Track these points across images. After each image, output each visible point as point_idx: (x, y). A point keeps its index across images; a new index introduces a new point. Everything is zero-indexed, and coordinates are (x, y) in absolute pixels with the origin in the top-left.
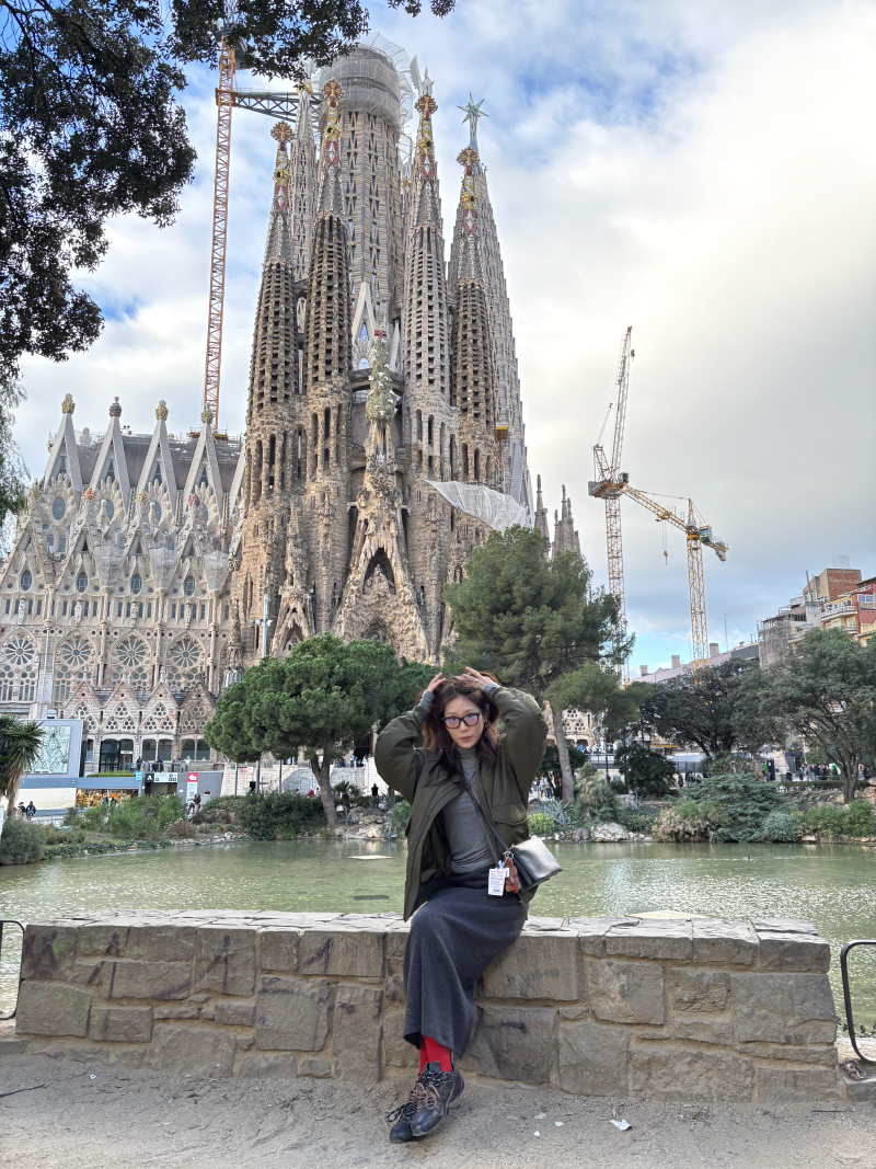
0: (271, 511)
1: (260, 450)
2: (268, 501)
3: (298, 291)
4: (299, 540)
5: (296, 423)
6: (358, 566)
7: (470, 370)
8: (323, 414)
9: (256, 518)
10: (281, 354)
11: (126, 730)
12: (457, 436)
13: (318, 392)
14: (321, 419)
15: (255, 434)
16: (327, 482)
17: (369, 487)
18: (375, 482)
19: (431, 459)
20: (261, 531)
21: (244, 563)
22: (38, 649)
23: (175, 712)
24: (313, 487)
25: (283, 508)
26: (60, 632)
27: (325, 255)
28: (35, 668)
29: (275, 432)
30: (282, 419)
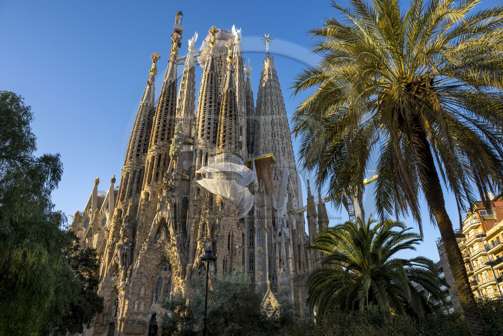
5: (141, 165)
6: (151, 229)
8: (151, 159)
10: (138, 137)
13: (151, 150)
24: (143, 193)
29: (129, 171)
30: (133, 165)
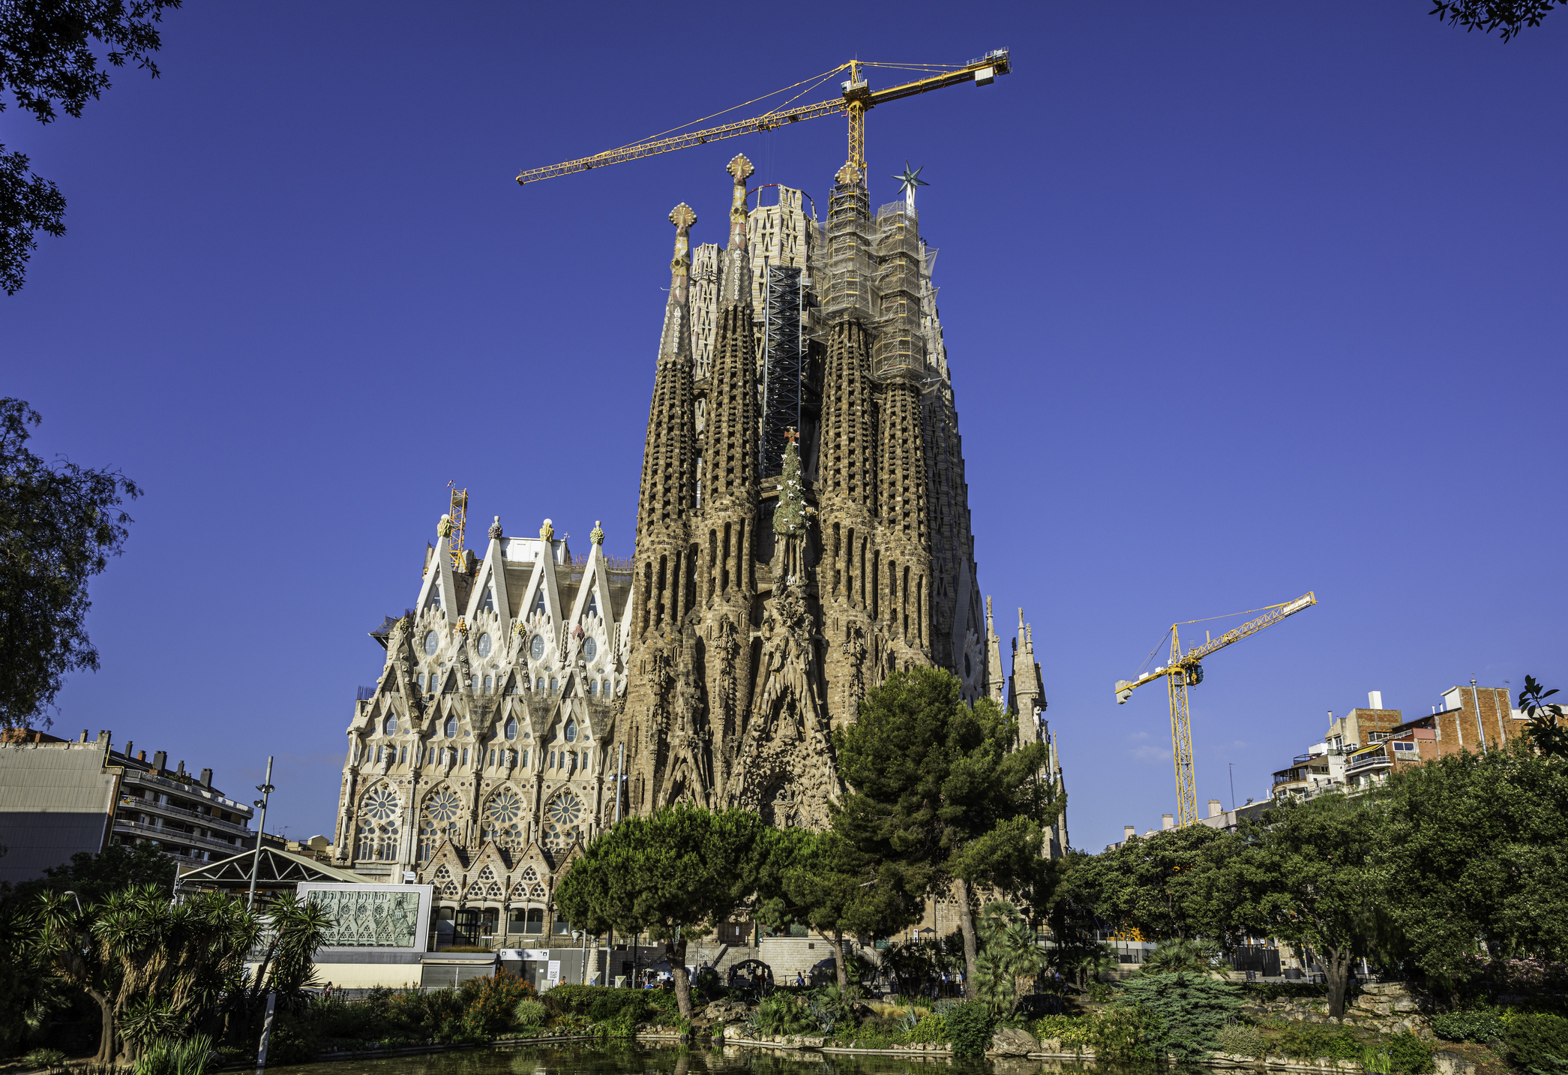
0: (660, 644)
1: (648, 576)
2: (657, 634)
3: (696, 392)
4: (691, 678)
5: (691, 541)
6: (760, 708)
7: (899, 473)
8: (723, 529)
9: (644, 654)
10: (676, 463)
11: (492, 897)
12: (882, 552)
13: (717, 504)
14: (720, 536)
15: (644, 556)
16: (726, 608)
17: (776, 615)
18: (781, 609)
19: (850, 579)
20: (649, 668)
21: (628, 705)
22: (401, 803)
23: (547, 877)
24: (710, 615)
25: (673, 640)
26: (426, 783)
27: (729, 349)
28: (398, 823)
29: (667, 553)
30: (675, 537)
